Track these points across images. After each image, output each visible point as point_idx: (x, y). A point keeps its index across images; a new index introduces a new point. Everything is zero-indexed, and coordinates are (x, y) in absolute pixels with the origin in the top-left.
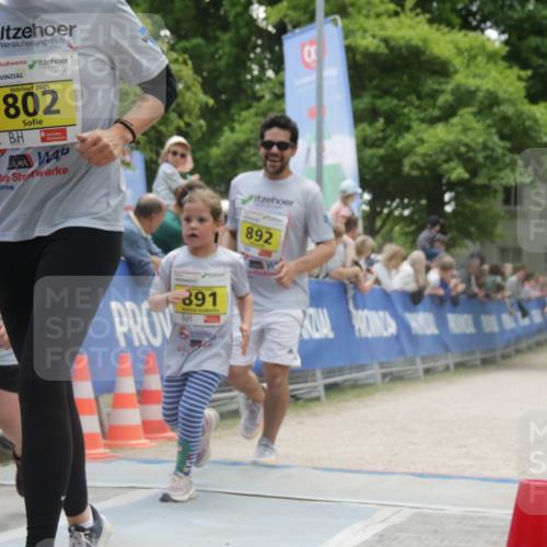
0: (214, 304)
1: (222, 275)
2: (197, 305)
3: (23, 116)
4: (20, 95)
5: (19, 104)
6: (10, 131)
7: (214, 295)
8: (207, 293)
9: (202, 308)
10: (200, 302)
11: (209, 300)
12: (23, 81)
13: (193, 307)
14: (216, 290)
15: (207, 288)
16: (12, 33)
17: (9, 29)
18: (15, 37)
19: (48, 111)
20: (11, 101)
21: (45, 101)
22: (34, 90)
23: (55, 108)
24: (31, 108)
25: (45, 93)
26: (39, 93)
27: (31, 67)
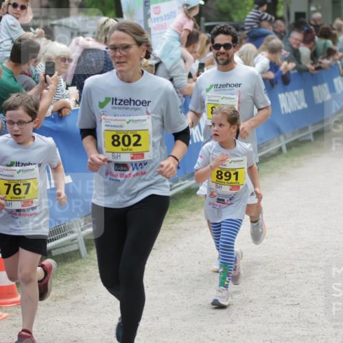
0: (237, 179)
1: (242, 161)
2: (226, 180)
3: (122, 146)
4: (121, 136)
5: (120, 140)
6: (113, 153)
7: (236, 174)
8: (232, 173)
9: (229, 181)
10: (228, 178)
11: (233, 177)
12: (124, 129)
13: (223, 180)
14: (237, 170)
15: (232, 169)
16: (118, 102)
17: (116, 100)
18: (119, 104)
19: (135, 144)
20: (116, 138)
21: (134, 140)
22: (129, 134)
23: (139, 143)
24: (127, 143)
25: (134, 136)
26: (131, 135)
27: (128, 123)
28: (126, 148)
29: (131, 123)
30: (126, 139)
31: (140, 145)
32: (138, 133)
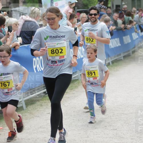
0: (95, 75)
1: (96, 67)
3: (55, 54)
4: (55, 50)
5: (55, 51)
6: (52, 56)
7: (94, 72)
9: (92, 76)
10: (91, 74)
11: (93, 74)
12: (56, 47)
16: (52, 37)
18: (53, 38)
19: (61, 53)
20: (53, 51)
21: (60, 51)
22: (58, 49)
23: (62, 52)
24: (57, 52)
25: (60, 49)
26: (59, 49)
27: (57, 44)
28: (57, 54)
29: (58, 44)
30: (57, 51)
31: (63, 53)
32: (62, 48)
